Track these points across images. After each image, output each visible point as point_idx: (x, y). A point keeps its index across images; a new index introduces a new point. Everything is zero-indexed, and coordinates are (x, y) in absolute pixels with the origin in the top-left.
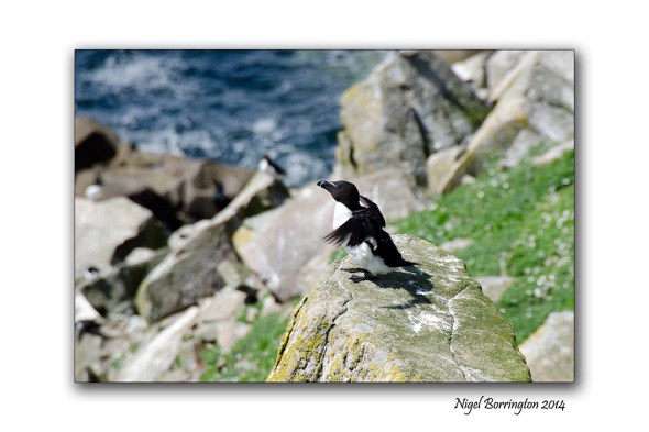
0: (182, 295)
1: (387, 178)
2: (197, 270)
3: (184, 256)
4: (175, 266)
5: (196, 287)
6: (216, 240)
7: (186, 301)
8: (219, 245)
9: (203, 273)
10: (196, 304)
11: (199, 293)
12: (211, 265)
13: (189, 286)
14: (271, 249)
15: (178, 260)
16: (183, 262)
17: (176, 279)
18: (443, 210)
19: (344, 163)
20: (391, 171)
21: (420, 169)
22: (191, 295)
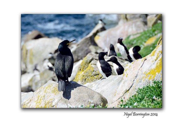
0: (78, 56)
1: (137, 22)
2: (82, 50)
3: (79, 46)
4: (77, 49)
5: (82, 55)
6: (87, 42)
7: (79, 58)
8: (88, 43)
9: (84, 51)
10: (82, 59)
11: (83, 56)
12: (86, 48)
13: (80, 54)
14: (105, 41)
15: (77, 47)
16: (78, 48)
17: (77, 52)
18: (154, 29)
19: (124, 19)
20: (137, 20)
21: (145, 20)
22: (81, 56)
